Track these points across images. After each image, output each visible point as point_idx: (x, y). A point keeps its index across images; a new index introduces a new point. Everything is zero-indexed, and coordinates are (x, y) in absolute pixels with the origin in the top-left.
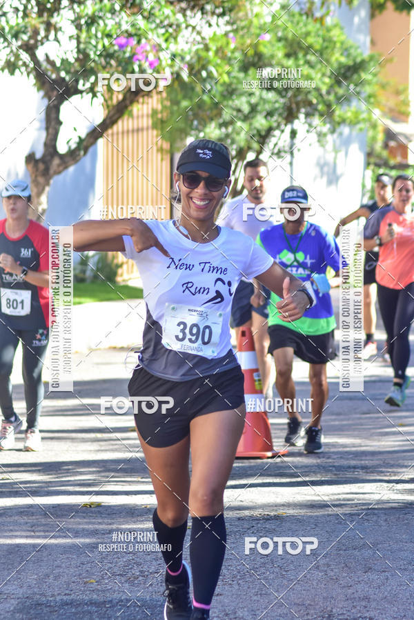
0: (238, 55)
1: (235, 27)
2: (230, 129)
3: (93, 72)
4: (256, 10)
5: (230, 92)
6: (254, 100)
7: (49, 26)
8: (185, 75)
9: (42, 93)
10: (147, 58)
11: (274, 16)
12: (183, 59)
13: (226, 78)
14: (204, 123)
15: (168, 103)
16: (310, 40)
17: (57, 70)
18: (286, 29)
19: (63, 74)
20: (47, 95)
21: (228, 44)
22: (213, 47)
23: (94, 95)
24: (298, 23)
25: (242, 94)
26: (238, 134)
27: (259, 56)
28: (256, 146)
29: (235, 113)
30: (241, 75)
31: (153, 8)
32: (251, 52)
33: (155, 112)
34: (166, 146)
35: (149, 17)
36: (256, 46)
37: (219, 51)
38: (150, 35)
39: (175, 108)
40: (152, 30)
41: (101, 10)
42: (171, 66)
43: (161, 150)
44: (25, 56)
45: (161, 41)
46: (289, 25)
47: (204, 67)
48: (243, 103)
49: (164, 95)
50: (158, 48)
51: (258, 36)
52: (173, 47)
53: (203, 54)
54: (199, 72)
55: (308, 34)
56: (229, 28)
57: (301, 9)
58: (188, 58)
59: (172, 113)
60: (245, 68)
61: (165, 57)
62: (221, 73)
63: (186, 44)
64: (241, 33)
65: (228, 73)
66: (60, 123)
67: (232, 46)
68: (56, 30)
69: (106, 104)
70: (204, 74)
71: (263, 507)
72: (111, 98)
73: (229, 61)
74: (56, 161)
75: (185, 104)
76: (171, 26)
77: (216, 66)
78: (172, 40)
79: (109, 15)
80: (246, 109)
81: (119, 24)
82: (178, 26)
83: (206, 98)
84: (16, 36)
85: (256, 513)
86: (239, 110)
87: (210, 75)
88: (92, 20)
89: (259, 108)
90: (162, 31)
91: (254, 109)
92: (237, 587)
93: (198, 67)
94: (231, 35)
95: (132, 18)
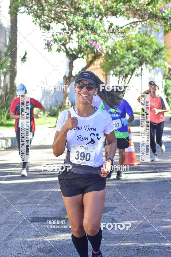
0: (125, 46)
1: (124, 38)
2: (123, 68)
3: (83, 52)
4: (131, 33)
5: (123, 57)
6: (130, 60)
7: (70, 38)
8: (110, 52)
9: (68, 58)
10: (98, 48)
11: (136, 35)
12: (109, 48)
13: (122, 53)
14: (115, 67)
15: (105, 61)
16: (147, 42)
17: (72, 51)
18: (139, 39)
19: (74, 52)
20: (69, 59)
21: (122, 43)
22: (118, 44)
23: (83, 59)
24: (143, 37)
25: (126, 58)
26: (125, 69)
27: (131, 46)
28: (131, 73)
29: (124, 64)
30: (126, 52)
31: (100, 33)
32: (129, 45)
33: (101, 63)
34: (104, 73)
35: (99, 35)
36: (130, 44)
37: (120, 45)
38: (99, 41)
39: (107, 62)
40: (100, 39)
41: (85, 33)
42: (106, 50)
43: (103, 75)
44: (63, 47)
45: (103, 42)
46: (140, 37)
47: (115, 50)
48: (127, 61)
49: (104, 58)
50: (102, 45)
51: (131, 41)
52: (106, 44)
53: (115, 46)
54: (114, 51)
55: (146, 40)
56: (123, 38)
57: (144, 33)
58: (111, 47)
59: (106, 64)
60: (127, 50)
61: (104, 47)
62: (120, 52)
63: (110, 43)
64: (126, 40)
65: (123, 52)
66: (73, 67)
67: (124, 44)
68: (72, 39)
69: (87, 61)
70: (115, 52)
71: (134, 180)
72: (88, 59)
73: (123, 48)
74: (72, 78)
75: (110, 61)
76: (105, 38)
77: (119, 50)
78: (106, 42)
79: (87, 35)
80: (128, 62)
81: (90, 38)
82: (108, 38)
83: (116, 59)
84: (60, 41)
85: (132, 181)
86: (126, 63)
87: (117, 52)
88: (82, 37)
89: (132, 62)
90: (103, 39)
91: (130, 62)
92: (126, 203)
93: (114, 50)
94: (123, 41)
95: (94, 36)
